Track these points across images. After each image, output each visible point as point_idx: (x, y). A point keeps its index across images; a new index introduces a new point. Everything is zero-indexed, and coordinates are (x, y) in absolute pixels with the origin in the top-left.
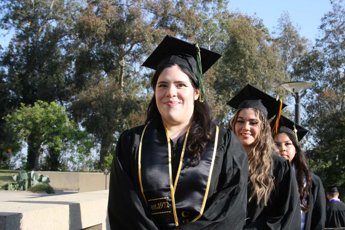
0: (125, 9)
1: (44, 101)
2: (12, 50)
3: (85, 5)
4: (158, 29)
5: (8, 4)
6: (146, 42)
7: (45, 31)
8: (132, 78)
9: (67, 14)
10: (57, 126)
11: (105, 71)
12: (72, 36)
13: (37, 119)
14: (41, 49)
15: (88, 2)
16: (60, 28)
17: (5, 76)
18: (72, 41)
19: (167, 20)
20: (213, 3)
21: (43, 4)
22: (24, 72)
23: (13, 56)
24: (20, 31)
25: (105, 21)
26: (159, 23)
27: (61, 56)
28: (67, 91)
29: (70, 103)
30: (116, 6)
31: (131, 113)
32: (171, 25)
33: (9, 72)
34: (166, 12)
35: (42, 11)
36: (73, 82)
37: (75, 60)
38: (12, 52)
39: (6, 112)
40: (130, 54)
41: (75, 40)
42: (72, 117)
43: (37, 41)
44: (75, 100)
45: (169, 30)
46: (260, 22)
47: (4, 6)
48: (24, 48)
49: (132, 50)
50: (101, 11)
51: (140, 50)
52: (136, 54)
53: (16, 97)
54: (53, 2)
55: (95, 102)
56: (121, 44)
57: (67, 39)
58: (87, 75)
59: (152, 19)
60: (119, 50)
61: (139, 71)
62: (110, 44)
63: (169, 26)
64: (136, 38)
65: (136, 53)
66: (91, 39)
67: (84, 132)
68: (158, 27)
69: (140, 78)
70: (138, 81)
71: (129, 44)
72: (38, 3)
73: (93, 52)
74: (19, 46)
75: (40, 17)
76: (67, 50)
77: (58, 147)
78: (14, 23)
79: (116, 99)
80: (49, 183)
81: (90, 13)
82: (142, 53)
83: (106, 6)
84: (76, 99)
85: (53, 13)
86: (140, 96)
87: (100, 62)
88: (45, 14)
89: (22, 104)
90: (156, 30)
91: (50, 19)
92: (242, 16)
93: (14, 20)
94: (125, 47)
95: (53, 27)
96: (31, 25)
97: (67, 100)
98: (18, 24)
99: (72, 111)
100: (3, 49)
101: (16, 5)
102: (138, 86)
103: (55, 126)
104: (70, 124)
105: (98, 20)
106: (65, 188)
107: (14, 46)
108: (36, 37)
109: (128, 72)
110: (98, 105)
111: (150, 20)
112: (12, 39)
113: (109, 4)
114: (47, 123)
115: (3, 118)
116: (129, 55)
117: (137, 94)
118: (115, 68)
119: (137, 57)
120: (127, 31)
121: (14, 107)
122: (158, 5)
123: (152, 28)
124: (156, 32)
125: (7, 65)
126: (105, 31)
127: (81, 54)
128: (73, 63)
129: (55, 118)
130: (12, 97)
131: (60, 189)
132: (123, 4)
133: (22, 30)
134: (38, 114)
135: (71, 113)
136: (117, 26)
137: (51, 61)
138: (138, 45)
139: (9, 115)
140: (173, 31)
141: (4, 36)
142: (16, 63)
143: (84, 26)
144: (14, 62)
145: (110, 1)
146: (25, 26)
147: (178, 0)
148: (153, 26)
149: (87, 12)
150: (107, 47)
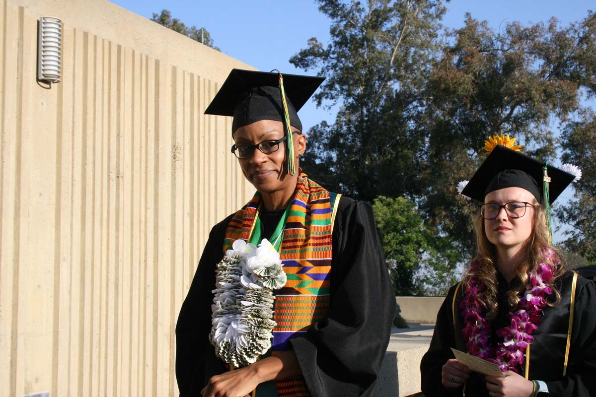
0: (499, 56)
1: (387, 197)
2: (341, 127)
3: (440, 56)
4: (551, 81)
5: (332, 64)
6: (534, 101)
7: (384, 96)
10: (406, 230)
11: (474, 149)
12: (425, 102)
13: (379, 222)
14: (381, 122)
15: (445, 50)
16: (405, 92)
17: (333, 164)
18: (424, 108)
19: (566, 66)
21: (379, 59)
22: (357, 157)
23: (342, 135)
24: (351, 100)
25: (470, 75)
26: (552, 72)
27: (410, 131)
28: (420, 181)
29: (424, 198)
30: (486, 53)
32: (571, 74)
33: (337, 158)
34: (562, 56)
35: (379, 69)
36: (427, 167)
37: (429, 135)
38: (340, 130)
40: (511, 121)
41: (429, 106)
42: (428, 217)
43: (374, 111)
44: (431, 193)
45: (568, 81)
47: (328, 66)
48: (357, 123)
49: (512, 116)
50: (464, 63)
51: (525, 113)
52: (519, 121)
53: (348, 192)
54: (394, 55)
56: (497, 107)
57: (417, 106)
58: (447, 156)
59: (541, 67)
60: (493, 116)
61: (525, 145)
62: (480, 108)
63: (568, 74)
64: (518, 96)
65: (519, 119)
66: (451, 104)
67: (446, 238)
68: (551, 77)
71: (507, 107)
72: (373, 59)
73: (455, 122)
74: (350, 121)
75: (377, 78)
76: (416, 122)
77: (410, 261)
78: (342, 89)
80: (400, 314)
81: (448, 65)
82: (528, 118)
83: (472, 54)
84: (432, 191)
85: (395, 70)
87: (466, 135)
88: (384, 74)
90: (548, 83)
91: (390, 79)
93: (340, 86)
94: (502, 112)
95: (396, 90)
96: (365, 90)
97: (419, 193)
98: (347, 91)
99: (428, 209)
100: (329, 127)
101: (343, 65)
103: (405, 231)
104: (425, 228)
105: (460, 75)
106: (423, 320)
107: (344, 124)
108: (373, 106)
111: (538, 69)
112: (339, 113)
113: (475, 51)
114: (392, 227)
116: (509, 123)
119: (521, 125)
120: (504, 88)
122: (551, 45)
123: (542, 79)
124: (549, 85)
125: (335, 148)
126: (472, 89)
127: (437, 125)
128: (427, 139)
129: (403, 220)
131: (415, 322)
132: (497, 48)
133: (353, 98)
134: (379, 216)
135: (426, 212)
136: (489, 81)
137: (394, 138)
138: (521, 106)
140: (574, 81)
141: (330, 108)
142: (346, 144)
143: (440, 86)
144: (344, 144)
145: (478, 47)
146: (358, 92)
147: (581, 35)
148: (544, 77)
149: (443, 65)
150: (476, 114)
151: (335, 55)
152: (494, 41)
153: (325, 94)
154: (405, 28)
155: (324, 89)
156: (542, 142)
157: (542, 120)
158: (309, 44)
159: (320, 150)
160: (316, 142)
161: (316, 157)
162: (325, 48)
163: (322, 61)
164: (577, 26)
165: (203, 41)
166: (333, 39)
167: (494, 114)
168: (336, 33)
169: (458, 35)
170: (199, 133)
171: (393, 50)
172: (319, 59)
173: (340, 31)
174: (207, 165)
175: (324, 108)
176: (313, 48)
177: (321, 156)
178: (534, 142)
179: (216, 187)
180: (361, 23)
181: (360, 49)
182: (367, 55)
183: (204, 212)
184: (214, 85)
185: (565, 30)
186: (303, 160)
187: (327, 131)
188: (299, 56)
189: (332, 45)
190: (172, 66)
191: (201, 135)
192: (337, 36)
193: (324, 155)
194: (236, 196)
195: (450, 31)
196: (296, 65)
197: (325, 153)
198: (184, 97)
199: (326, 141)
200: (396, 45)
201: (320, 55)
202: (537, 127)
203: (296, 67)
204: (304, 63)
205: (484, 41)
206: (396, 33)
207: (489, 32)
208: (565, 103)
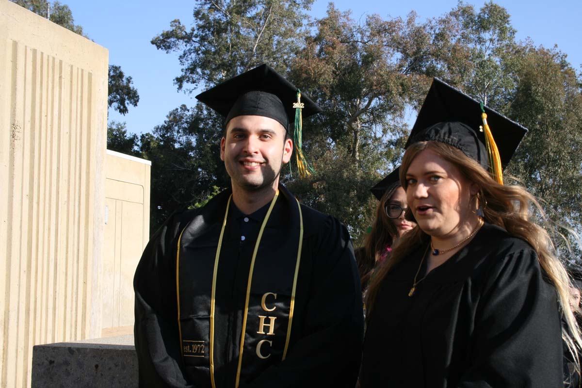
0: (359, 47)
2: (202, 112)
3: (302, 45)
4: (408, 75)
5: (195, 47)
6: (391, 94)
8: (372, 146)
9: (277, 58)
11: (332, 137)
15: (307, 39)
17: (192, 149)
19: (422, 61)
20: (491, 33)
21: (243, 45)
23: (202, 120)
24: (212, 84)
25: (331, 66)
26: (409, 66)
30: (347, 44)
31: (369, 198)
32: (428, 70)
33: (197, 143)
34: (419, 49)
35: (242, 56)
38: (201, 115)
39: (194, 200)
40: (369, 112)
45: (425, 75)
46: (562, 58)
47: (190, 50)
49: (370, 107)
50: (325, 52)
51: (382, 106)
52: (377, 112)
53: (206, 177)
54: (257, 42)
55: (318, 183)
56: (355, 98)
58: (307, 145)
59: (399, 60)
60: (352, 107)
61: (381, 136)
62: (339, 98)
63: (424, 69)
64: (377, 88)
65: (376, 110)
66: (312, 93)
68: (408, 71)
69: (383, 147)
70: (379, 152)
71: (365, 98)
72: (236, 45)
75: (239, 63)
78: (204, 74)
79: (348, 178)
81: (310, 54)
82: (385, 110)
83: (333, 45)
85: (257, 57)
86: (383, 173)
87: (325, 125)
88: (246, 60)
89: (215, 187)
90: (405, 77)
92: (534, 49)
93: (203, 70)
94: (360, 103)
96: (227, 75)
98: (208, 75)
100: (188, 111)
101: (206, 49)
102: (379, 159)
105: (322, 65)
107: (204, 108)
109: (365, 138)
110: (322, 186)
111: (396, 63)
113: (337, 41)
115: (189, 208)
116: (366, 114)
117: (378, 171)
118: (347, 134)
119: (379, 117)
120: (363, 79)
121: (204, 193)
122: (408, 40)
123: (399, 73)
124: (406, 79)
125: (195, 132)
126: (332, 80)
130: (202, 178)
132: (356, 40)
133: (214, 83)
136: (348, 73)
138: (379, 99)
139: (197, 204)
140: (431, 76)
141: (191, 92)
142: (206, 129)
143: (301, 75)
144: (203, 128)
145: (338, 37)
146: (219, 77)
147: (437, 32)
148: (401, 71)
149: (305, 54)
150: (335, 103)
151: (198, 39)
152: (354, 33)
153: (186, 77)
154: (269, 16)
155: (185, 73)
156: (397, 134)
157: (398, 113)
158: (172, 26)
159: (180, 134)
160: (176, 126)
161: (175, 141)
162: (188, 31)
163: (185, 44)
164: (433, 23)
165: (49, 16)
166: (196, 22)
167: (352, 105)
168: (200, 16)
169: (320, 25)
170: (41, 112)
171: (256, 37)
172: (181, 41)
173: (204, 14)
174: (49, 145)
175: (185, 92)
176: (175, 30)
177: (181, 140)
178: (391, 134)
179: (58, 168)
180: (226, 7)
181: (224, 34)
182: (231, 40)
183: (45, 194)
184: (58, 61)
185: (423, 26)
186: (162, 144)
187: (186, 115)
188: (161, 38)
189: (195, 28)
190: (13, 41)
191: (44, 114)
192: (201, 19)
193: (183, 139)
194: (80, 178)
195: (313, 21)
196: (159, 47)
197: (184, 138)
198: (25, 74)
199: (185, 125)
200: (260, 32)
201: (183, 38)
202: (393, 119)
203: (158, 49)
204: (166, 45)
205: (345, 32)
206: (261, 19)
207: (350, 23)
208: (420, 97)
